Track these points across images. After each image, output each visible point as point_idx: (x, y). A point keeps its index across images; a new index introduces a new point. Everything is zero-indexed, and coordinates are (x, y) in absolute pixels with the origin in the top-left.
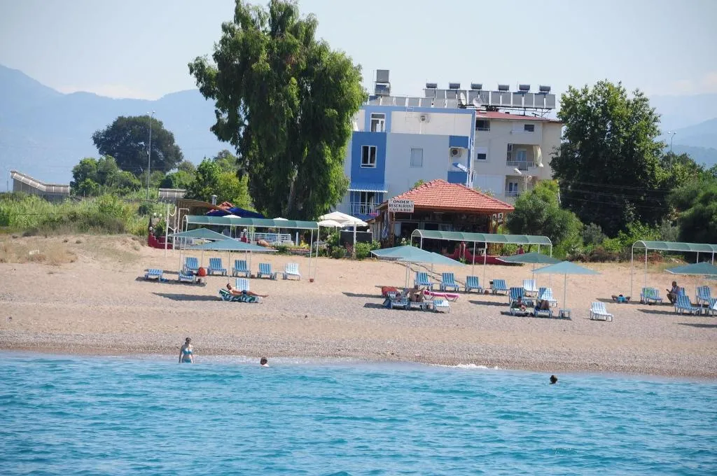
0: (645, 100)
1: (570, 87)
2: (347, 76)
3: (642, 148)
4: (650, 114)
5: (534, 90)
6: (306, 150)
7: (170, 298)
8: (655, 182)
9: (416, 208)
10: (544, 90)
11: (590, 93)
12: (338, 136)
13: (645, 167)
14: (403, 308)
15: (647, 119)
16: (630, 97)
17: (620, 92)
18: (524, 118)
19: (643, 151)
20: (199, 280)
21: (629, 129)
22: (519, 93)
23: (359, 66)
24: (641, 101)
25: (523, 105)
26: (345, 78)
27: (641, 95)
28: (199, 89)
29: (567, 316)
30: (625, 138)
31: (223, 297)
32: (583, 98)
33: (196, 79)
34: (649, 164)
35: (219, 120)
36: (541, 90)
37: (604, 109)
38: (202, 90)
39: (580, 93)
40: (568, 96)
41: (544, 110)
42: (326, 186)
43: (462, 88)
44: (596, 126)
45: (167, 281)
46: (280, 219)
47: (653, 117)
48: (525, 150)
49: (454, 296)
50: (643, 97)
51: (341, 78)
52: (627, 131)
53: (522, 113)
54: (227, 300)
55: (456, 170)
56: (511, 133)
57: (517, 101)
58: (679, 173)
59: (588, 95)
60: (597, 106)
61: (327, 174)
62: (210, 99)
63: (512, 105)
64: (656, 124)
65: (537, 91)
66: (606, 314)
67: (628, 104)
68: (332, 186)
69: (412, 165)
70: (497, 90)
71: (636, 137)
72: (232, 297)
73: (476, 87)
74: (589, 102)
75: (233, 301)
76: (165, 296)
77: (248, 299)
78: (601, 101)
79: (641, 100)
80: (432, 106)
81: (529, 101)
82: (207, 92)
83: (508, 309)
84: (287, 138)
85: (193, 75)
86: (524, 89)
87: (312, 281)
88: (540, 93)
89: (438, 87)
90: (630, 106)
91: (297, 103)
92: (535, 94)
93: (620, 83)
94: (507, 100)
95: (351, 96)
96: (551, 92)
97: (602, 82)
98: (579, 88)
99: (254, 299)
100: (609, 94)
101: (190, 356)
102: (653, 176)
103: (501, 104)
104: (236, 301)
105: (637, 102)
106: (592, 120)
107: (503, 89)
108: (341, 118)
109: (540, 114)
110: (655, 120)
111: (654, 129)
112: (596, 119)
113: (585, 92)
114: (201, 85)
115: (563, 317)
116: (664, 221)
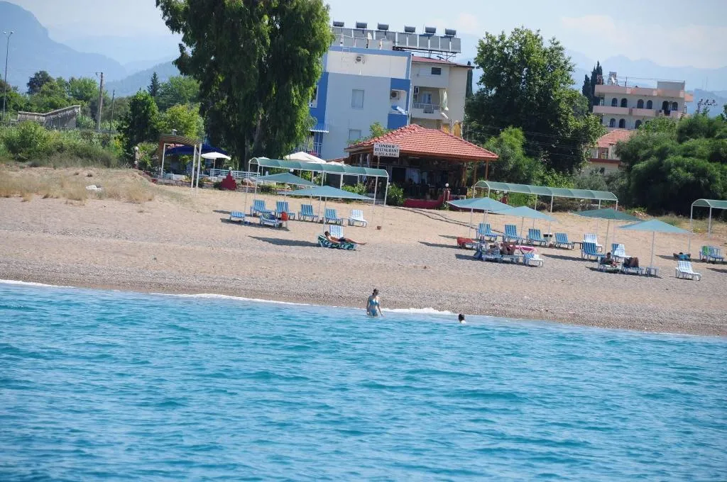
0: (560, 49)
1: (487, 34)
2: (318, 16)
3: (558, 98)
4: (566, 63)
5: (440, 33)
6: (274, 89)
7: (270, 242)
8: (568, 131)
9: (402, 153)
10: (450, 34)
11: (506, 39)
12: (307, 77)
13: (560, 116)
14: (495, 261)
15: (562, 67)
16: (547, 45)
17: (536, 39)
18: (428, 61)
19: (559, 101)
20: (281, 225)
21: (545, 78)
22: (424, 35)
23: (328, 6)
24: (556, 50)
25: (429, 48)
26: (316, 18)
27: (557, 43)
28: (165, 22)
29: (653, 273)
30: (540, 86)
31: (321, 244)
32: (500, 44)
33: (161, 12)
34: (564, 113)
35: (183, 54)
36: (447, 33)
37: (521, 56)
38: (167, 23)
39: (497, 39)
40: (485, 42)
41: (449, 54)
42: (292, 127)
43: (369, 28)
44: (511, 73)
45: (250, 224)
46: (263, 158)
47: (568, 66)
48: (430, 93)
49: (530, 249)
50: (559, 45)
51: (313, 17)
52: (542, 79)
53: (427, 55)
54: (326, 246)
55: (396, 113)
56: (418, 75)
57: (423, 43)
58: (593, 123)
59: (505, 41)
60: (513, 53)
61: (295, 113)
62: (176, 33)
63: (418, 47)
64: (570, 73)
65: (443, 34)
66: (692, 272)
67: (545, 52)
68: (299, 127)
69: (353, 106)
70: (403, 31)
71: (552, 84)
72: (331, 244)
73: (383, 28)
74: (506, 48)
75: (332, 247)
76: (265, 240)
77: (347, 247)
78: (518, 48)
79: (556, 48)
80: (341, 45)
81: (435, 44)
82: (173, 25)
83: (596, 265)
84: (258, 75)
85: (159, 7)
86: (430, 32)
87: (379, 228)
88: (445, 37)
89: (345, 25)
90: (547, 54)
91: (269, 41)
92: (441, 37)
93: (538, 31)
94: (413, 41)
95: (323, 37)
96: (457, 36)
97: (518, 30)
98: (496, 34)
99: (352, 246)
100: (525, 41)
101: (376, 307)
102: (566, 125)
103: (407, 46)
104: (334, 248)
105: (552, 51)
106: (508, 66)
107: (410, 30)
108: (310, 59)
109: (445, 57)
110: (570, 69)
111: (568, 78)
112: (512, 65)
113: (502, 38)
114: (167, 18)
115: (649, 274)
116: (575, 170)
